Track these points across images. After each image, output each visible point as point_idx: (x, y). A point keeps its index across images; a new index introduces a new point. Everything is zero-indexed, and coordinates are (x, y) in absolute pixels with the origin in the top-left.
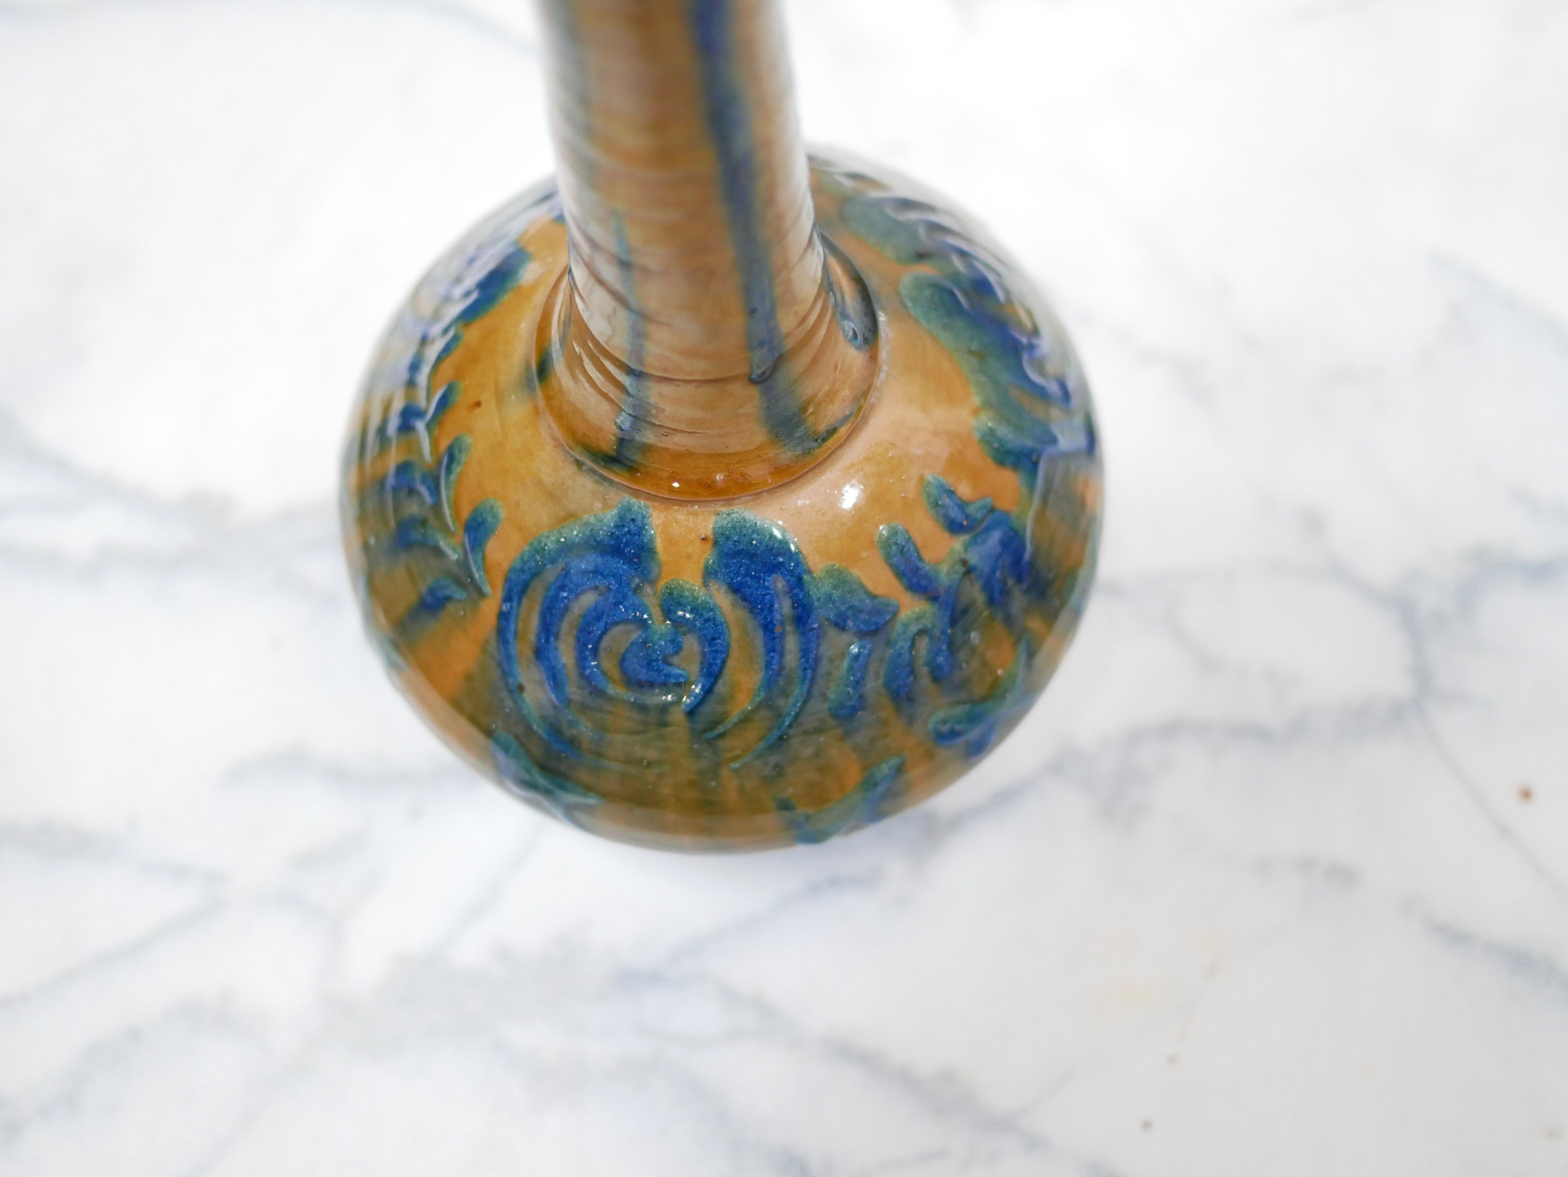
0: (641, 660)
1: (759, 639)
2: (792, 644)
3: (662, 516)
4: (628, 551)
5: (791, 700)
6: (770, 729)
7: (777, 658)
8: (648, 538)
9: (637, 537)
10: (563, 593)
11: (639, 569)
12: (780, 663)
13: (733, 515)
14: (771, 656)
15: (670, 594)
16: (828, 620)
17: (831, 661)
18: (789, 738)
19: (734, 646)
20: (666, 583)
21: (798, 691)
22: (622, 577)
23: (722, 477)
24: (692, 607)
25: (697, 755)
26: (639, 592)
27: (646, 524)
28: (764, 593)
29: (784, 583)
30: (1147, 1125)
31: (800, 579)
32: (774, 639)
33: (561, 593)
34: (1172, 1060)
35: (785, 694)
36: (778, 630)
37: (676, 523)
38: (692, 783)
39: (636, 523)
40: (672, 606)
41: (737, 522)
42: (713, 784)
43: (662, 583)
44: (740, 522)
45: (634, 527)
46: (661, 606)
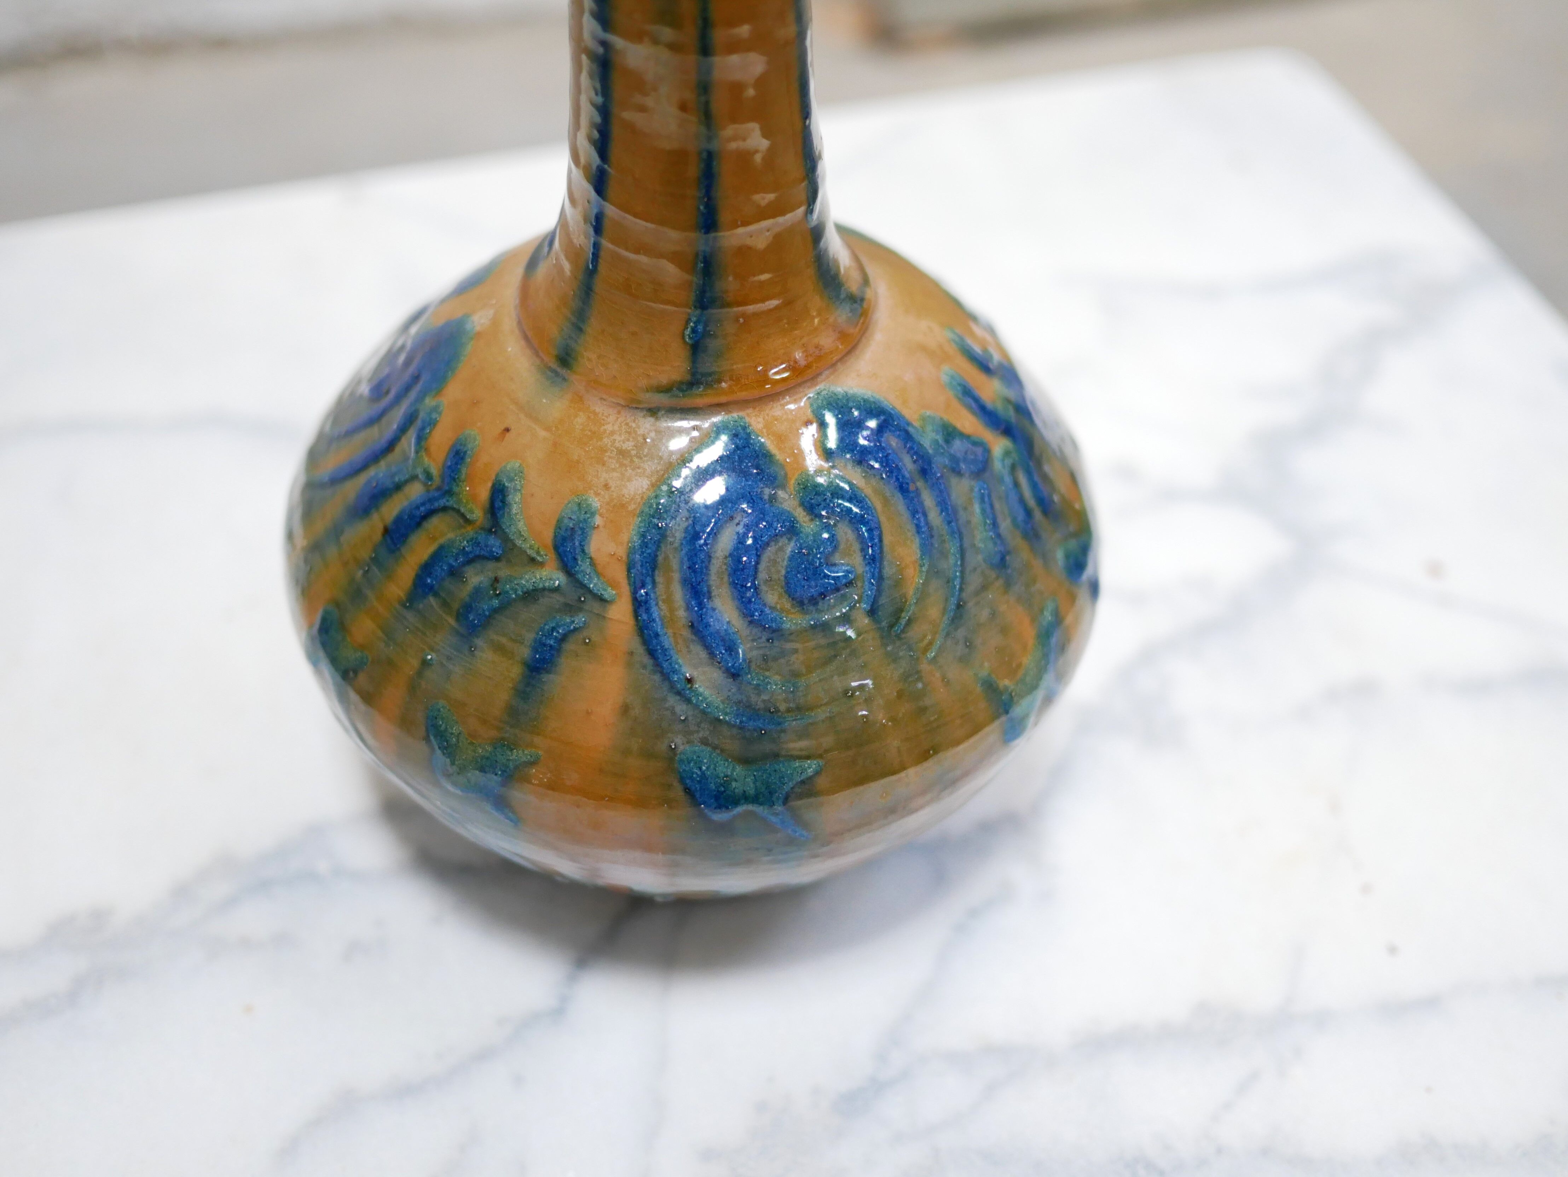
0: (805, 573)
1: (899, 503)
2: (928, 500)
3: (760, 420)
4: (745, 467)
5: (952, 560)
6: (947, 600)
7: (922, 519)
8: (758, 445)
9: (747, 449)
10: (699, 542)
11: (764, 479)
12: (927, 523)
13: (822, 393)
14: (917, 519)
15: (804, 489)
16: (945, 467)
17: (965, 509)
18: (965, 603)
19: (883, 519)
20: (796, 480)
21: (952, 548)
22: (752, 494)
23: (800, 355)
24: (831, 492)
25: (894, 659)
26: (775, 501)
27: (749, 433)
28: (886, 454)
29: (896, 440)
30: (1392, 950)
31: (907, 432)
32: (912, 499)
33: (696, 543)
34: (1366, 889)
35: (944, 555)
36: (912, 487)
37: (776, 420)
38: (900, 695)
39: (740, 437)
40: (812, 499)
41: (829, 398)
42: (920, 685)
43: (792, 482)
44: (832, 397)
45: (740, 441)
46: (802, 504)
